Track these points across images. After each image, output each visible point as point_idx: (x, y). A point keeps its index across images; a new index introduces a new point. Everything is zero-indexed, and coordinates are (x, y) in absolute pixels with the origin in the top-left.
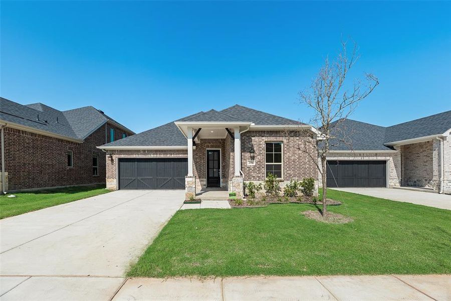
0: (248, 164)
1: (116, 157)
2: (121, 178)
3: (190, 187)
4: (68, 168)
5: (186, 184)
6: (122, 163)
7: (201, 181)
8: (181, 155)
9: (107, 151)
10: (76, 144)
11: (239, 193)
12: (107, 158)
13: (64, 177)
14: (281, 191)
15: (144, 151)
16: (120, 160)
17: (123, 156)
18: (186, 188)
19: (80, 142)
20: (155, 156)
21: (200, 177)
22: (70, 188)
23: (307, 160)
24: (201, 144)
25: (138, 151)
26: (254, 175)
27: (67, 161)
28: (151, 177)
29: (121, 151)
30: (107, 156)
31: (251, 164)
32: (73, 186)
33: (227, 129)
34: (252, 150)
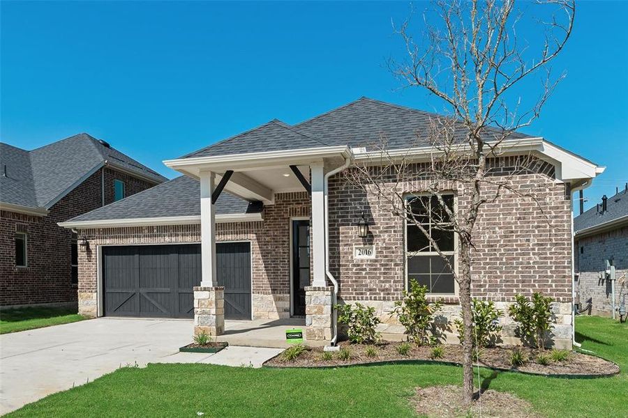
0: (358, 256)
1: (96, 245)
2: (107, 290)
3: (204, 313)
4: (17, 268)
5: (196, 305)
6: (109, 258)
7: (277, 299)
8: (229, 237)
9: (79, 231)
10: (34, 218)
11: (322, 331)
12: (79, 247)
13: (8, 288)
14: (449, 330)
15: (151, 229)
16: (106, 251)
17: (108, 242)
18: (196, 316)
19: (41, 215)
20: (174, 239)
21: (274, 291)
22: (20, 309)
23: (534, 241)
24: (278, 206)
25: (137, 231)
26: (372, 286)
27: (13, 253)
28: (168, 290)
29: (107, 232)
30: (80, 242)
31: (365, 257)
32: (25, 306)
33: (294, 168)
34: (366, 220)
